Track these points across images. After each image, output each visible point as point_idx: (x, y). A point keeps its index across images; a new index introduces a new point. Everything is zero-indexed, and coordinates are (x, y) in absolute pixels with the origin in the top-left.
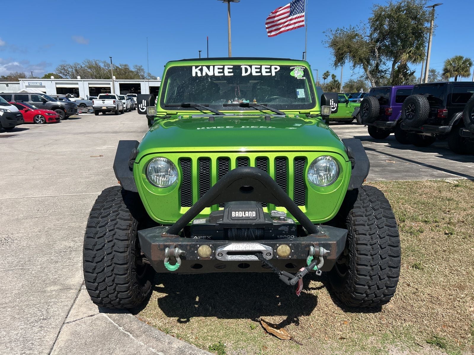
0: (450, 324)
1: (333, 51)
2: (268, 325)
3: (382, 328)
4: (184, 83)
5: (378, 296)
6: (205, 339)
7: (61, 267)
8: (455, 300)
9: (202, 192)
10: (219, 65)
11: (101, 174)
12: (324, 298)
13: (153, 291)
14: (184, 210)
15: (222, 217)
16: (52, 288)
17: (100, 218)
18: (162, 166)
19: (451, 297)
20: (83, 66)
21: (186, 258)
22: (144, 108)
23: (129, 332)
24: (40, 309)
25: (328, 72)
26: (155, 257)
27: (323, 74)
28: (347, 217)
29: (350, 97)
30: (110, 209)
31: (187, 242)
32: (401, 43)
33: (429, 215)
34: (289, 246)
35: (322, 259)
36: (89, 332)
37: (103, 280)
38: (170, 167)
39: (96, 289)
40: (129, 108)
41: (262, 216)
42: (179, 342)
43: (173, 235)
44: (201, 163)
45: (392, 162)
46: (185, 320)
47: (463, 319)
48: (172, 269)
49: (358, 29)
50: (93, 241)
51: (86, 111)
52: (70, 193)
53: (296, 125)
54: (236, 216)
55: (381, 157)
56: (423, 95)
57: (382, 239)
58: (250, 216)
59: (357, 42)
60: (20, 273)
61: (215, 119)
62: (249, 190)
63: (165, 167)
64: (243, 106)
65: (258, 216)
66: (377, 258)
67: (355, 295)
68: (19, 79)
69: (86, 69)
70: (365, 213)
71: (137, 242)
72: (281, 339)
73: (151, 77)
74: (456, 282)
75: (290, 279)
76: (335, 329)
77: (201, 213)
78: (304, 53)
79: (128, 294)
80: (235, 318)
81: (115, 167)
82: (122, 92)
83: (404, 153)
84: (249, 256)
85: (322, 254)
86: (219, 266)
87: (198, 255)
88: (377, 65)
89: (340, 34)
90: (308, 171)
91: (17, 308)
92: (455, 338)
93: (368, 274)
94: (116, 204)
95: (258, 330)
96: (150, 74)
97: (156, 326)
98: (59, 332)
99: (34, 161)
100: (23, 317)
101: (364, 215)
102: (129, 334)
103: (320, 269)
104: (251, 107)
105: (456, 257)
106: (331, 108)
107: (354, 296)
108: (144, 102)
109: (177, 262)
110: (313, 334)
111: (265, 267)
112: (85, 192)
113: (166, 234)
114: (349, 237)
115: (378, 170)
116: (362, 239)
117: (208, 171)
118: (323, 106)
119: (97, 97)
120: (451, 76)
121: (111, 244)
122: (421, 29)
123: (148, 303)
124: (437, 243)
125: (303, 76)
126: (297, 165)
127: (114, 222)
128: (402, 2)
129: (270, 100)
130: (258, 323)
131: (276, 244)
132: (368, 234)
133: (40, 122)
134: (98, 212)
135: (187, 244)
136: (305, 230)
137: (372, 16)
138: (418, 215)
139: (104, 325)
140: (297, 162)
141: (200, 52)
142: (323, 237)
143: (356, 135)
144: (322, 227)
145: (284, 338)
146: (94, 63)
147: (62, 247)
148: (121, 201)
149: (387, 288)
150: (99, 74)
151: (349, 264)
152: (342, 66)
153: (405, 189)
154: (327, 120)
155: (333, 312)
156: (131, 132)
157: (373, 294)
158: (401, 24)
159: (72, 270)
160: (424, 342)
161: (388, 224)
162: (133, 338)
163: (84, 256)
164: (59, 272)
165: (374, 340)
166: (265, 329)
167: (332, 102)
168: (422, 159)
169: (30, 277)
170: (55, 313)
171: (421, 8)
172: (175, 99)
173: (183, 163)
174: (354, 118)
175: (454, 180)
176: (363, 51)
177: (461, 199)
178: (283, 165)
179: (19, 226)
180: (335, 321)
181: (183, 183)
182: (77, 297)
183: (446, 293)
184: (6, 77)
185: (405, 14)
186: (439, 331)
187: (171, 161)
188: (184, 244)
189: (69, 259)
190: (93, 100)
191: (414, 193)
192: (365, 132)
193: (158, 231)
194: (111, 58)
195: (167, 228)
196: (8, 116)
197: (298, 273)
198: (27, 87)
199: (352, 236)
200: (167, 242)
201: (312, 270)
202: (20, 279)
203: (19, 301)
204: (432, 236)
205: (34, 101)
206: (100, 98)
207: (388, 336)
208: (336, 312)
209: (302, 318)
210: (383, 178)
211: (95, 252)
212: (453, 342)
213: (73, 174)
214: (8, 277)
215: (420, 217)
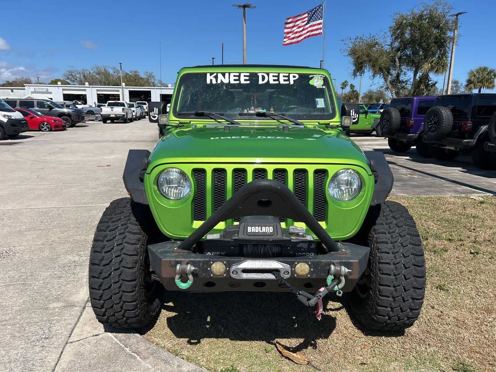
0: (478, 350)
1: (352, 60)
2: (284, 348)
3: (405, 353)
4: (198, 91)
5: (401, 319)
6: (216, 362)
7: (65, 282)
8: (482, 324)
9: (217, 205)
10: (234, 72)
11: (108, 185)
12: (343, 320)
13: (162, 310)
14: (197, 224)
15: (238, 232)
16: (55, 305)
17: (107, 231)
18: (174, 177)
19: (478, 321)
20: (91, 72)
21: (198, 276)
22: (156, 117)
23: (136, 353)
24: (42, 327)
25: (346, 82)
26: (165, 273)
27: (341, 83)
28: (369, 234)
29: (369, 108)
30: (119, 222)
31: (200, 258)
32: (423, 52)
33: (453, 233)
34: (308, 264)
35: (343, 279)
36: (93, 353)
37: (110, 298)
38: (183, 178)
39: (102, 307)
40: (138, 117)
41: (280, 232)
42: (189, 365)
43: (185, 251)
44: (216, 174)
45: (413, 176)
46: (196, 341)
47: (491, 345)
48: (184, 287)
49: (378, 38)
50: (100, 256)
51: (94, 119)
52: (75, 204)
53: (315, 136)
54: (252, 231)
55: (402, 171)
56: (446, 107)
57: (406, 258)
58: (266, 232)
59: (377, 51)
60: (21, 289)
61: (231, 128)
62: (268, 204)
63: (177, 179)
64: (259, 115)
65: (275, 232)
66: (401, 279)
67: (377, 317)
68: (24, 85)
69: (95, 75)
70: (388, 230)
71: (147, 257)
72: (297, 364)
73: (162, 84)
74: (483, 304)
75: (309, 299)
76: (355, 353)
77: (215, 228)
78: (321, 61)
79: (136, 312)
80: (248, 340)
81: (124, 178)
82: (132, 99)
83: (426, 167)
84: (265, 274)
85: (343, 273)
86: (233, 284)
87: (211, 272)
88: (398, 75)
89: (359, 42)
90: (329, 185)
91: (18, 325)
92: (483, 365)
93: (391, 296)
94: (125, 217)
95: (273, 353)
96: (161, 81)
97: (164, 348)
98: (62, 352)
99: (38, 171)
100: (23, 336)
101: (387, 233)
102: (136, 355)
103: (341, 289)
104: (268, 116)
105: (483, 278)
106: (352, 119)
107: (375, 318)
108: (156, 110)
109: (189, 279)
110: (332, 358)
111: (281, 286)
112: (92, 203)
113: (178, 249)
114: (371, 256)
115: (398, 185)
116: (386, 258)
117: (223, 183)
118: (344, 117)
119: (105, 104)
120: (475, 88)
121: (119, 259)
122: (443, 38)
123: (156, 323)
124: (462, 262)
125: (323, 85)
126: (317, 178)
127: (123, 236)
128: (424, 11)
129: (288, 110)
130: (273, 346)
131: (295, 262)
132: (391, 252)
133: (46, 129)
134: (106, 225)
135: (200, 261)
136: (325, 247)
137: (393, 24)
138: (442, 233)
139: (109, 346)
140: (317, 175)
141: (213, 59)
142: (345, 256)
143: (375, 148)
144: (343, 245)
145: (301, 362)
146: (103, 69)
147: (66, 261)
148: (130, 213)
149: (410, 311)
150: (107, 80)
151: (370, 284)
152: (361, 75)
153: (428, 205)
154: (347, 131)
155: (353, 336)
156: (141, 141)
157: (396, 317)
158: (423, 33)
159: (76, 286)
160: (450, 368)
161: (413, 242)
162: (140, 360)
163: (91, 271)
164: (63, 288)
165: (397, 366)
166: (280, 352)
167: (352, 112)
168: (445, 173)
169: (32, 293)
170: (57, 331)
171: (444, 17)
172: (188, 107)
173: (196, 174)
174: (374, 130)
175: (479, 196)
176: (383, 61)
177: (487, 216)
178: (302, 178)
179: (22, 239)
180: (355, 345)
181: (197, 195)
182: (81, 315)
183: (472, 317)
184: (10, 82)
185: (427, 22)
186: (465, 358)
187: (184, 172)
188: (197, 261)
189: (74, 274)
190: (101, 107)
191: (437, 209)
192: (385, 145)
193: (169, 246)
194: (121, 64)
195: (179, 243)
196: (13, 123)
197: (317, 293)
198: (32, 92)
199: (375, 255)
200: (178, 258)
201: (332, 290)
202: (22, 294)
203: (20, 319)
204: (457, 255)
205: (39, 108)
206: (108, 106)
207: (411, 361)
208: (356, 335)
209: (320, 341)
210: (404, 193)
211: (101, 268)
212: (481, 369)
213: (79, 184)
214: (8, 292)
215: (444, 235)
